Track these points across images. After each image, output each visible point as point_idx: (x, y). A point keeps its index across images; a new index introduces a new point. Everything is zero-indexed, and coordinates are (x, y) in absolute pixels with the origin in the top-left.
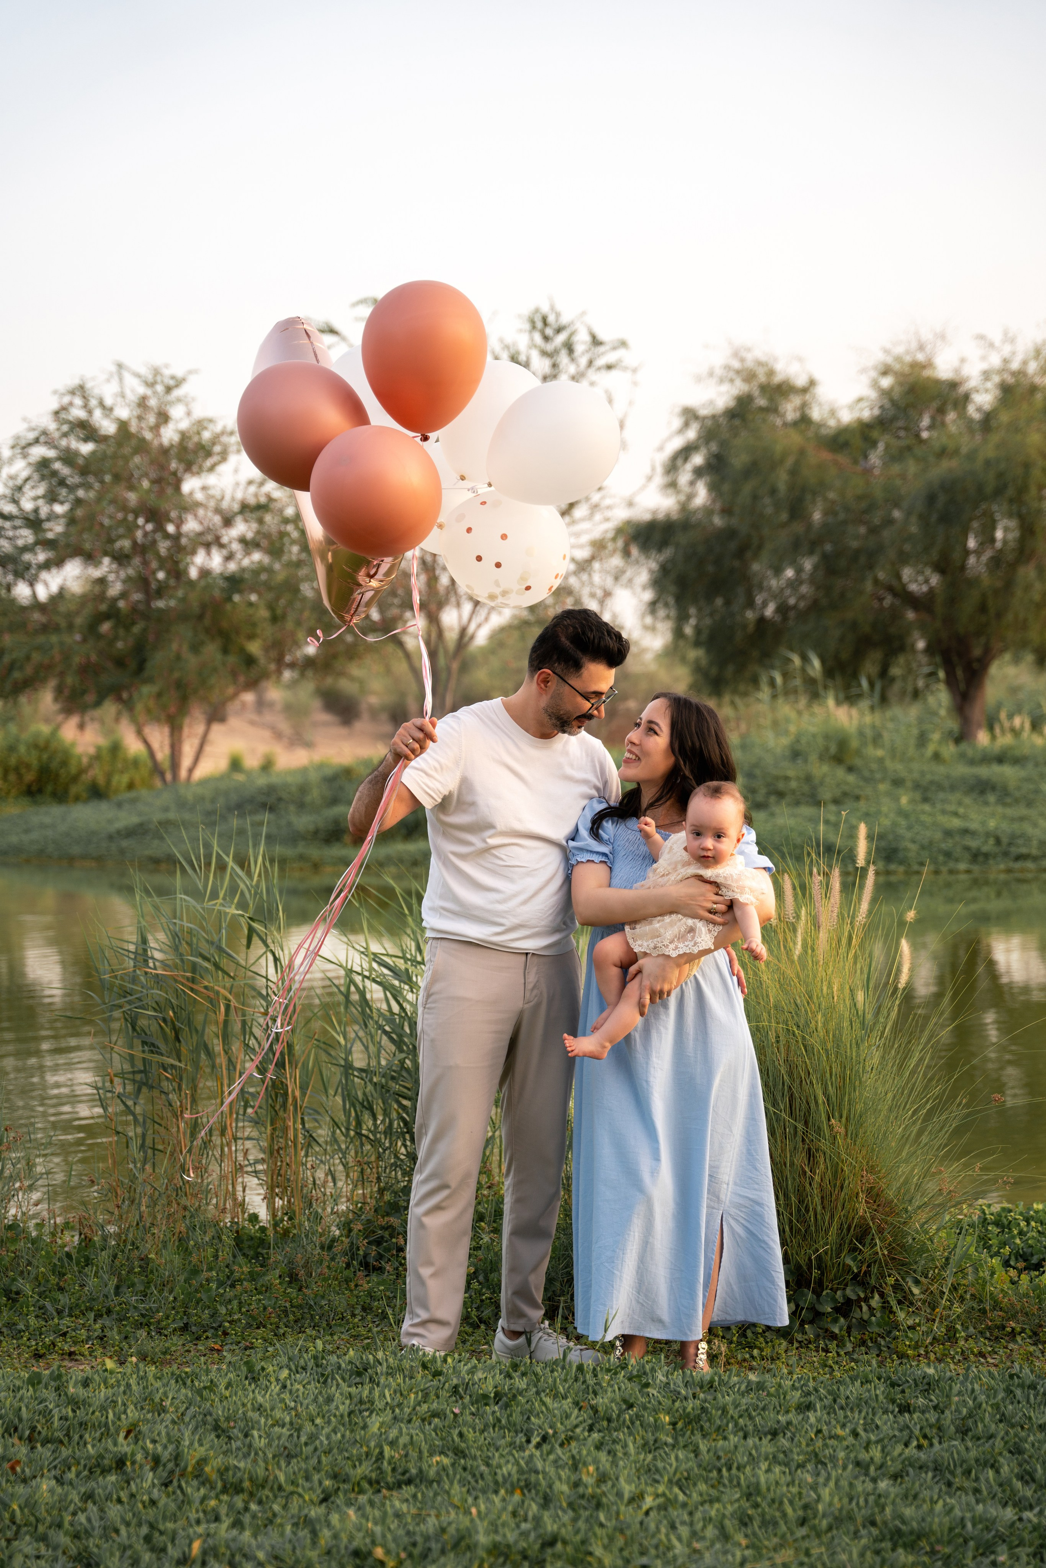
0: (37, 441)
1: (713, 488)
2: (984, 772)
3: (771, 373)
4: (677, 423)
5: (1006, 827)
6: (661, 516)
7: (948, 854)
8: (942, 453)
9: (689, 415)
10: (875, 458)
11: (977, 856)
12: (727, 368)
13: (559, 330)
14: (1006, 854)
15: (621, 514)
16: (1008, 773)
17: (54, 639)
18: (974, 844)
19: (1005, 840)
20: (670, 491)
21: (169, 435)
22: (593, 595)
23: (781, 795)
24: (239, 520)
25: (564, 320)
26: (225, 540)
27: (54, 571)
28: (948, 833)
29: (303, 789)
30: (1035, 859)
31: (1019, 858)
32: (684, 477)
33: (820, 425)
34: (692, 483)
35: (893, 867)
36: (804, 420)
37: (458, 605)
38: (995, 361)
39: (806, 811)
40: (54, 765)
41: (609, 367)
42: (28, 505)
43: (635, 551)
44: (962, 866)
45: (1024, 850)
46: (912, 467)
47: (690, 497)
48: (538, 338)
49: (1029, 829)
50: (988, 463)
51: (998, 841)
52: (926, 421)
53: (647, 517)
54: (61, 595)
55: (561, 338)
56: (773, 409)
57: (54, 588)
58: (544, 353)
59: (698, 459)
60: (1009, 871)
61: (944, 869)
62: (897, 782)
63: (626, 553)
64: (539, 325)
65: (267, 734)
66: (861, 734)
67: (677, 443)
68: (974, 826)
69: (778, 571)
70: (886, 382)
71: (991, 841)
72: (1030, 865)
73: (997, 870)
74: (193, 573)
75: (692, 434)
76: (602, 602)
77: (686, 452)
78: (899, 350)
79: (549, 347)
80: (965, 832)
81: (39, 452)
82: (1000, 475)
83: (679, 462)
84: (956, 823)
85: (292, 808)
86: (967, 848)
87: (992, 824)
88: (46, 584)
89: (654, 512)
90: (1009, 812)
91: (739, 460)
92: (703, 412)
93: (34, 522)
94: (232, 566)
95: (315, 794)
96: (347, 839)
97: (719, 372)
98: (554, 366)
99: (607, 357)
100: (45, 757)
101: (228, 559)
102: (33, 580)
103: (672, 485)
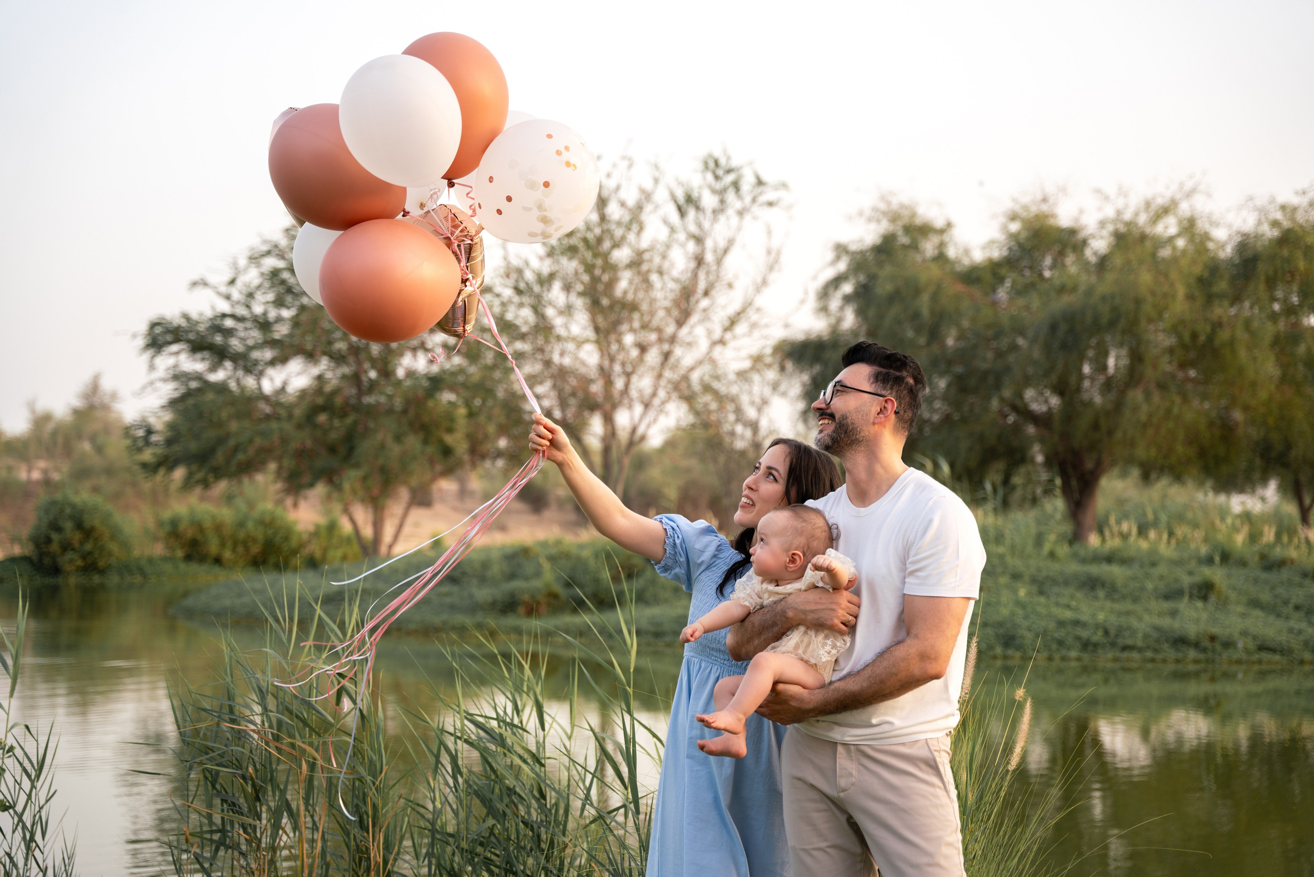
0: (268, 253)
1: (861, 312)
2: (1095, 570)
3: (914, 215)
4: (830, 255)
5: (1113, 620)
6: (813, 336)
7: (1061, 643)
8: (1062, 290)
9: (841, 250)
10: (1002, 294)
11: (1087, 645)
12: (875, 209)
13: (729, 171)
14: (1113, 644)
15: (778, 334)
16: (1116, 572)
17: (274, 425)
18: (1084, 634)
19: (1113, 632)
20: (822, 314)
22: (752, 403)
25: (734, 163)
26: (429, 345)
27: (279, 367)
28: (1061, 624)
29: (486, 565)
30: (1140, 650)
31: (1125, 648)
32: (835, 304)
33: (955, 262)
34: (842, 308)
35: (1010, 652)
36: (941, 258)
37: (630, 407)
38: (1109, 212)
40: (278, 539)
41: (770, 204)
42: (258, 309)
43: (789, 366)
44: (1073, 654)
45: (1129, 642)
46: (1036, 302)
47: (839, 320)
48: (710, 177)
49: (1134, 623)
50: (1103, 298)
51: (1106, 632)
52: (1048, 261)
53: (800, 337)
54: (282, 392)
55: (730, 178)
56: (914, 246)
57: (278, 384)
58: (714, 191)
59: (847, 288)
60: (1116, 660)
61: (1057, 656)
62: (1016, 576)
63: (782, 369)
64: (712, 164)
67: (829, 273)
68: (1085, 617)
70: (1015, 227)
71: (1100, 633)
72: (1135, 655)
73: (1105, 658)
74: (400, 373)
75: (842, 266)
76: (759, 410)
77: (837, 282)
78: (1026, 200)
79: (718, 186)
80: (1077, 623)
81: (271, 263)
82: (1114, 309)
83: (831, 291)
84: (1068, 615)
85: (475, 581)
86: (1078, 638)
87: (1101, 617)
88: (272, 379)
89: (808, 333)
90: (1117, 606)
91: (884, 288)
92: (853, 247)
93: (264, 325)
94: (435, 369)
95: (495, 570)
96: (521, 610)
97: (868, 212)
98: (722, 202)
99: (769, 195)
100: (270, 532)
101: (431, 361)
102: (260, 375)
103: (824, 309)
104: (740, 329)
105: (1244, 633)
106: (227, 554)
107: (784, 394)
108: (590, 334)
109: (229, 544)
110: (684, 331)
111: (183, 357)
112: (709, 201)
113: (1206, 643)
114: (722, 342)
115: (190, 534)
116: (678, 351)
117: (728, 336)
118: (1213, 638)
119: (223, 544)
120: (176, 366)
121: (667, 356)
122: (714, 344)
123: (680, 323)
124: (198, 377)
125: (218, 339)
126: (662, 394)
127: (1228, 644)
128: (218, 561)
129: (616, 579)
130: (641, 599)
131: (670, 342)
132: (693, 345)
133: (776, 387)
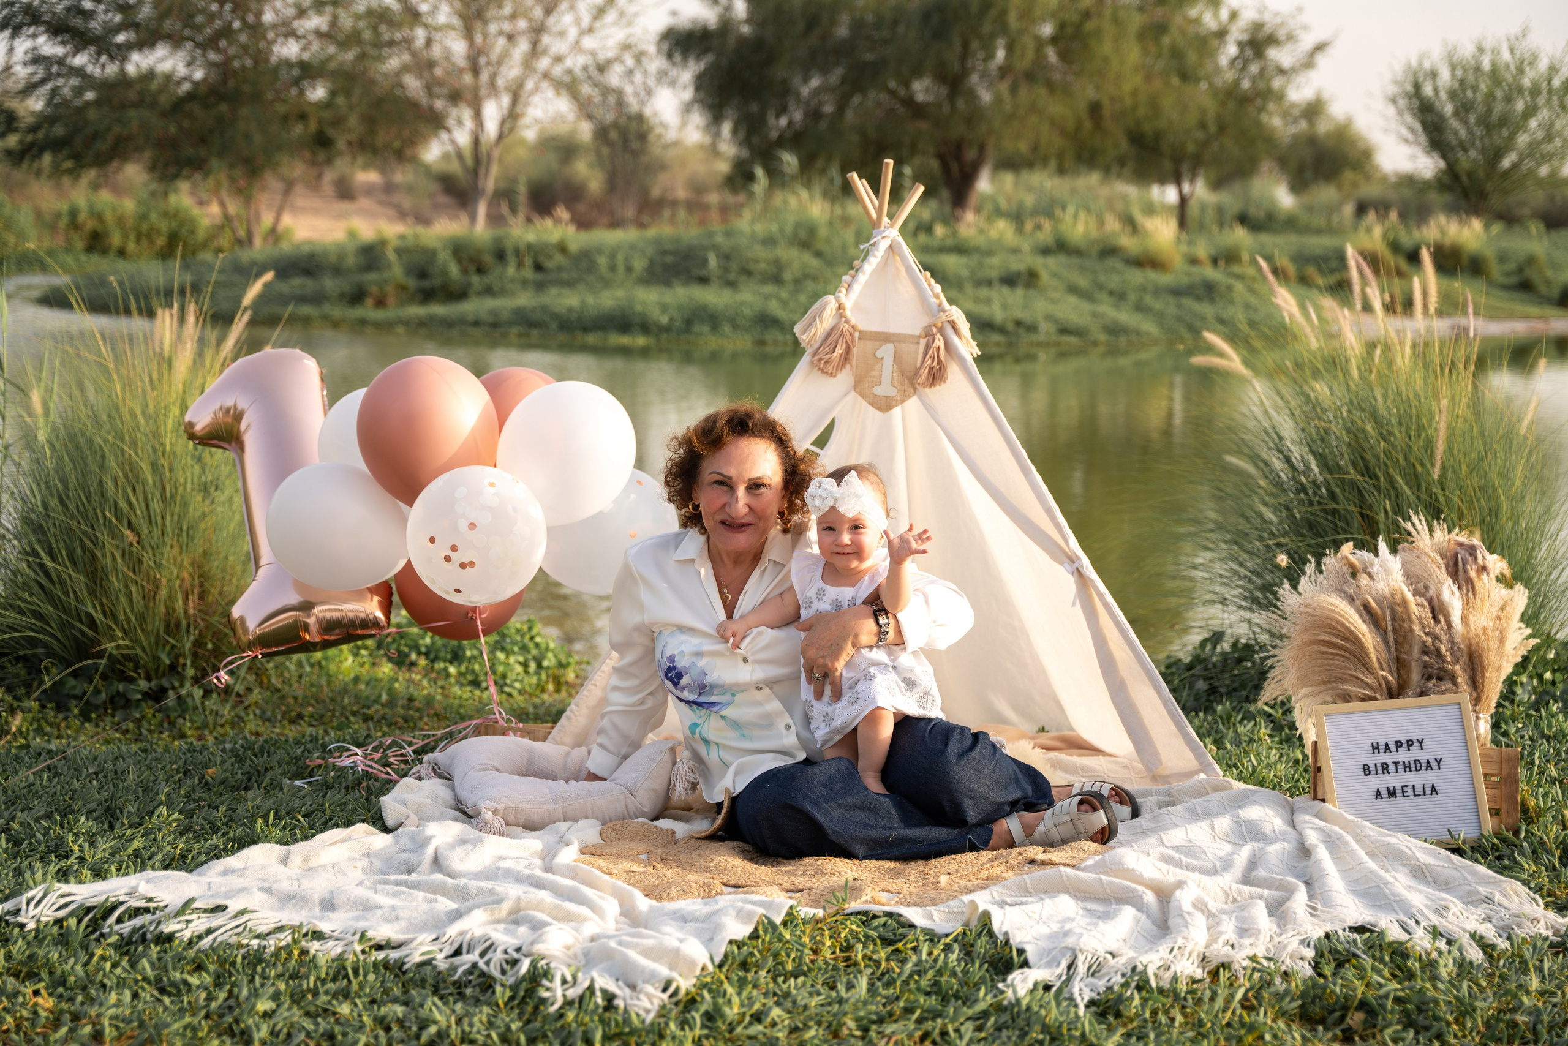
6: (700, 25)
22: (636, 94)
23: (749, 273)
24: (311, 13)
26: (300, 31)
27: (146, 51)
29: (341, 256)
37: (497, 99)
39: (769, 289)
43: (678, 57)
47: (730, 9)
53: (688, 25)
54: (149, 75)
57: (144, 68)
63: (671, 58)
65: (392, 212)
66: (831, 224)
69: (806, 80)
74: (274, 59)
76: (642, 103)
85: (328, 274)
88: (135, 64)
89: (694, 21)
94: (306, 56)
95: (351, 261)
96: (369, 302)
100: (174, 224)
101: (304, 49)
102: (124, 59)
104: (610, 17)
105: (1049, 318)
106: (131, 246)
107: (673, 84)
108: (456, 21)
109: (132, 237)
110: (551, 20)
111: (42, 39)
113: (1010, 327)
114: (590, 30)
115: (90, 225)
116: (546, 39)
117: (597, 24)
118: (1018, 323)
119: (125, 236)
120: (34, 49)
121: (535, 44)
122: (582, 33)
123: (548, 12)
124: (61, 61)
125: (77, 22)
126: (530, 85)
127: (1032, 328)
128: (122, 253)
129: (465, 271)
130: (489, 291)
131: (538, 30)
132: (562, 34)
133: (662, 75)
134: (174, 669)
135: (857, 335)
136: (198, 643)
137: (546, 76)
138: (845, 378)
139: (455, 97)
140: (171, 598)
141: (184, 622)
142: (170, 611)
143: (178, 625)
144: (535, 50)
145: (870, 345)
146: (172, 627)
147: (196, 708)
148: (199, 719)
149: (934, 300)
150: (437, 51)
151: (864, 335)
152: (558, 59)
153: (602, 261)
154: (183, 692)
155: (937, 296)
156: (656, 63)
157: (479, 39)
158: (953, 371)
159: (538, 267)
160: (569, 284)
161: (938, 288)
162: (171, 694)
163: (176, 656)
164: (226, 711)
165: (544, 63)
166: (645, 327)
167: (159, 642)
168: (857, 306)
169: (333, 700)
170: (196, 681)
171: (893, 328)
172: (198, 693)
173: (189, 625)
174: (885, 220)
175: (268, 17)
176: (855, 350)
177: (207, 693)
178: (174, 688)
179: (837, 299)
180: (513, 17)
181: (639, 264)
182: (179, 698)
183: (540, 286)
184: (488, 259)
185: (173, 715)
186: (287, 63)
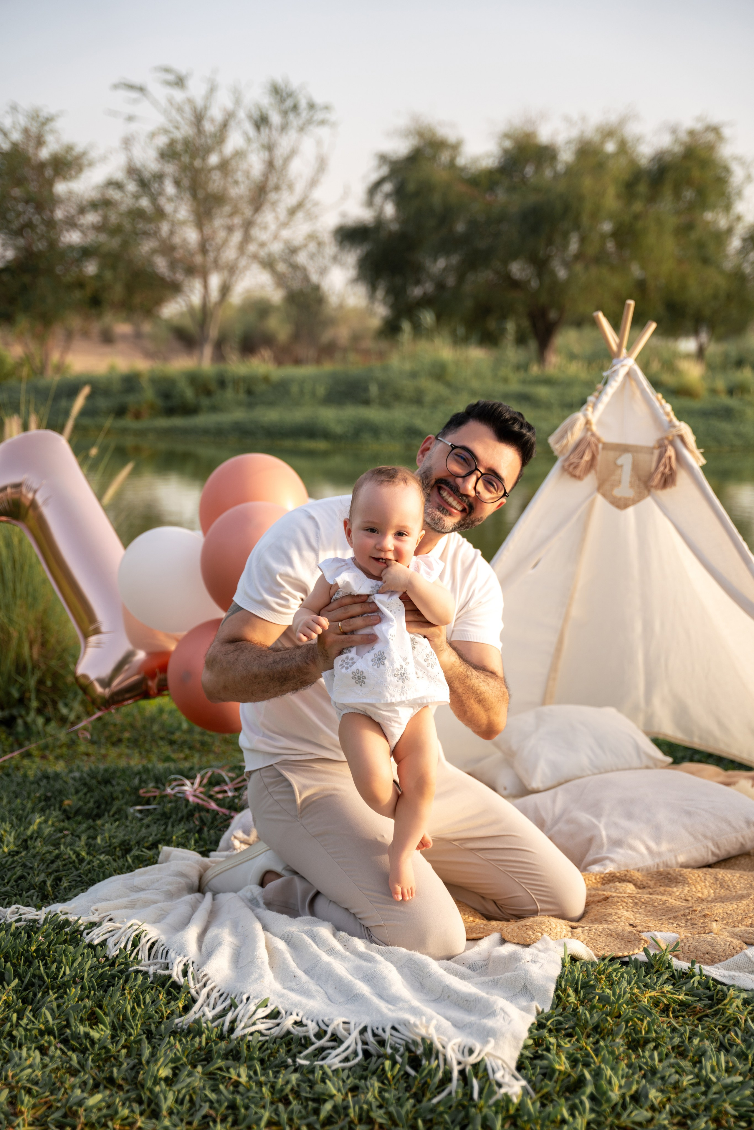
1: (397, 205)
3: (433, 133)
4: (375, 163)
6: (361, 223)
9: (383, 158)
13: (288, 96)
20: (369, 207)
21: (44, 154)
23: (398, 398)
25: (292, 89)
26: (81, 224)
29: (109, 383)
32: (378, 199)
33: (463, 169)
34: (384, 202)
36: (452, 165)
38: (575, 133)
41: (322, 123)
43: (346, 245)
46: (518, 198)
47: (381, 211)
48: (275, 100)
50: (560, 196)
53: (353, 223)
55: (290, 102)
56: (434, 158)
58: (279, 112)
59: (388, 187)
63: (342, 247)
65: (140, 353)
66: (456, 363)
67: (374, 177)
70: (508, 144)
75: (385, 171)
76: (321, 276)
77: (380, 183)
78: (516, 122)
79: (282, 108)
82: (566, 203)
83: (376, 189)
89: (357, 220)
91: (411, 187)
92: (392, 157)
94: (85, 243)
95: (116, 387)
96: (129, 416)
97: (400, 131)
98: (286, 120)
99: (319, 116)
101: (84, 237)
103: (370, 203)
104: (300, 215)
107: (342, 265)
108: (191, 217)
110: (258, 218)
112: (275, 119)
114: (286, 225)
116: (255, 232)
117: (291, 221)
121: (246, 234)
122: (280, 227)
123: (256, 211)
126: (243, 262)
129: (197, 394)
130: (214, 409)
131: (248, 225)
132: (265, 228)
133: (335, 259)
134: (22, 701)
135: (600, 446)
136: (41, 682)
137: (255, 257)
138: (590, 481)
139: (191, 271)
140: (20, 645)
141: (29, 666)
142: (19, 656)
143: (25, 667)
144: (247, 238)
145: (611, 454)
146: (21, 669)
147: (39, 733)
148: (42, 742)
149: (665, 418)
150: (177, 240)
151: (607, 447)
152: (262, 245)
153: (295, 389)
154: (29, 719)
155: (668, 414)
156: (331, 249)
157: (207, 230)
158: (682, 478)
159: (249, 392)
160: (271, 404)
161: (668, 408)
162: (20, 721)
163: (23, 691)
164: (63, 736)
165: (252, 248)
166: (326, 435)
167: (11, 681)
168: (600, 422)
169: (144, 727)
170: (40, 711)
171: (631, 440)
172: (40, 721)
173: (34, 668)
174: (624, 351)
175: (59, 214)
176: (599, 458)
177: (48, 721)
178: (21, 716)
179: (585, 416)
180: (232, 215)
181: (321, 391)
182: (26, 724)
183: (250, 406)
184: (213, 386)
185: (21, 738)
186: (71, 247)
